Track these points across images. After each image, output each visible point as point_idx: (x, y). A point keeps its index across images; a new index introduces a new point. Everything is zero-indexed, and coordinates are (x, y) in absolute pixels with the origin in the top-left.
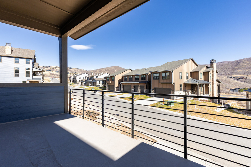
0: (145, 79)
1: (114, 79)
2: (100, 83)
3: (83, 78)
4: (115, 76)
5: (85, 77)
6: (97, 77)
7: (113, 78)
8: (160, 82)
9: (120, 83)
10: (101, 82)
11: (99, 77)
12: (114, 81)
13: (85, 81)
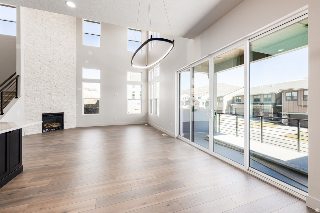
0: (270, 99)
1: (223, 100)
2: (203, 105)
3: (183, 99)
4: (223, 96)
5: (186, 98)
6: (199, 98)
7: (220, 99)
8: (299, 104)
9: (231, 105)
10: (205, 103)
11: (202, 98)
12: (223, 102)
13: (186, 102)
